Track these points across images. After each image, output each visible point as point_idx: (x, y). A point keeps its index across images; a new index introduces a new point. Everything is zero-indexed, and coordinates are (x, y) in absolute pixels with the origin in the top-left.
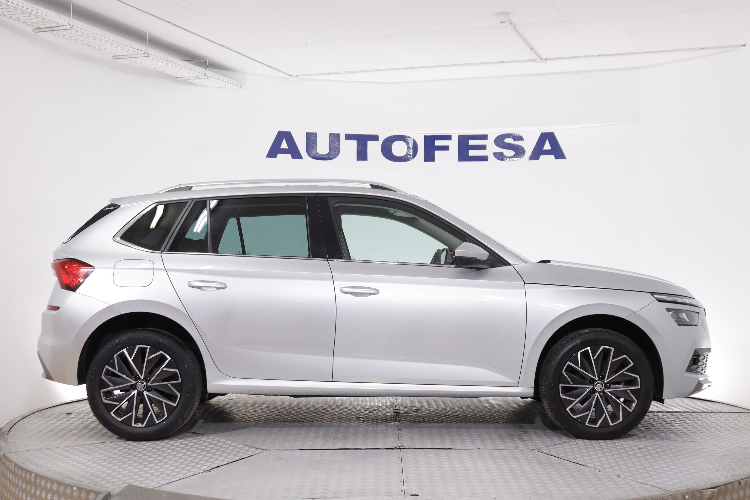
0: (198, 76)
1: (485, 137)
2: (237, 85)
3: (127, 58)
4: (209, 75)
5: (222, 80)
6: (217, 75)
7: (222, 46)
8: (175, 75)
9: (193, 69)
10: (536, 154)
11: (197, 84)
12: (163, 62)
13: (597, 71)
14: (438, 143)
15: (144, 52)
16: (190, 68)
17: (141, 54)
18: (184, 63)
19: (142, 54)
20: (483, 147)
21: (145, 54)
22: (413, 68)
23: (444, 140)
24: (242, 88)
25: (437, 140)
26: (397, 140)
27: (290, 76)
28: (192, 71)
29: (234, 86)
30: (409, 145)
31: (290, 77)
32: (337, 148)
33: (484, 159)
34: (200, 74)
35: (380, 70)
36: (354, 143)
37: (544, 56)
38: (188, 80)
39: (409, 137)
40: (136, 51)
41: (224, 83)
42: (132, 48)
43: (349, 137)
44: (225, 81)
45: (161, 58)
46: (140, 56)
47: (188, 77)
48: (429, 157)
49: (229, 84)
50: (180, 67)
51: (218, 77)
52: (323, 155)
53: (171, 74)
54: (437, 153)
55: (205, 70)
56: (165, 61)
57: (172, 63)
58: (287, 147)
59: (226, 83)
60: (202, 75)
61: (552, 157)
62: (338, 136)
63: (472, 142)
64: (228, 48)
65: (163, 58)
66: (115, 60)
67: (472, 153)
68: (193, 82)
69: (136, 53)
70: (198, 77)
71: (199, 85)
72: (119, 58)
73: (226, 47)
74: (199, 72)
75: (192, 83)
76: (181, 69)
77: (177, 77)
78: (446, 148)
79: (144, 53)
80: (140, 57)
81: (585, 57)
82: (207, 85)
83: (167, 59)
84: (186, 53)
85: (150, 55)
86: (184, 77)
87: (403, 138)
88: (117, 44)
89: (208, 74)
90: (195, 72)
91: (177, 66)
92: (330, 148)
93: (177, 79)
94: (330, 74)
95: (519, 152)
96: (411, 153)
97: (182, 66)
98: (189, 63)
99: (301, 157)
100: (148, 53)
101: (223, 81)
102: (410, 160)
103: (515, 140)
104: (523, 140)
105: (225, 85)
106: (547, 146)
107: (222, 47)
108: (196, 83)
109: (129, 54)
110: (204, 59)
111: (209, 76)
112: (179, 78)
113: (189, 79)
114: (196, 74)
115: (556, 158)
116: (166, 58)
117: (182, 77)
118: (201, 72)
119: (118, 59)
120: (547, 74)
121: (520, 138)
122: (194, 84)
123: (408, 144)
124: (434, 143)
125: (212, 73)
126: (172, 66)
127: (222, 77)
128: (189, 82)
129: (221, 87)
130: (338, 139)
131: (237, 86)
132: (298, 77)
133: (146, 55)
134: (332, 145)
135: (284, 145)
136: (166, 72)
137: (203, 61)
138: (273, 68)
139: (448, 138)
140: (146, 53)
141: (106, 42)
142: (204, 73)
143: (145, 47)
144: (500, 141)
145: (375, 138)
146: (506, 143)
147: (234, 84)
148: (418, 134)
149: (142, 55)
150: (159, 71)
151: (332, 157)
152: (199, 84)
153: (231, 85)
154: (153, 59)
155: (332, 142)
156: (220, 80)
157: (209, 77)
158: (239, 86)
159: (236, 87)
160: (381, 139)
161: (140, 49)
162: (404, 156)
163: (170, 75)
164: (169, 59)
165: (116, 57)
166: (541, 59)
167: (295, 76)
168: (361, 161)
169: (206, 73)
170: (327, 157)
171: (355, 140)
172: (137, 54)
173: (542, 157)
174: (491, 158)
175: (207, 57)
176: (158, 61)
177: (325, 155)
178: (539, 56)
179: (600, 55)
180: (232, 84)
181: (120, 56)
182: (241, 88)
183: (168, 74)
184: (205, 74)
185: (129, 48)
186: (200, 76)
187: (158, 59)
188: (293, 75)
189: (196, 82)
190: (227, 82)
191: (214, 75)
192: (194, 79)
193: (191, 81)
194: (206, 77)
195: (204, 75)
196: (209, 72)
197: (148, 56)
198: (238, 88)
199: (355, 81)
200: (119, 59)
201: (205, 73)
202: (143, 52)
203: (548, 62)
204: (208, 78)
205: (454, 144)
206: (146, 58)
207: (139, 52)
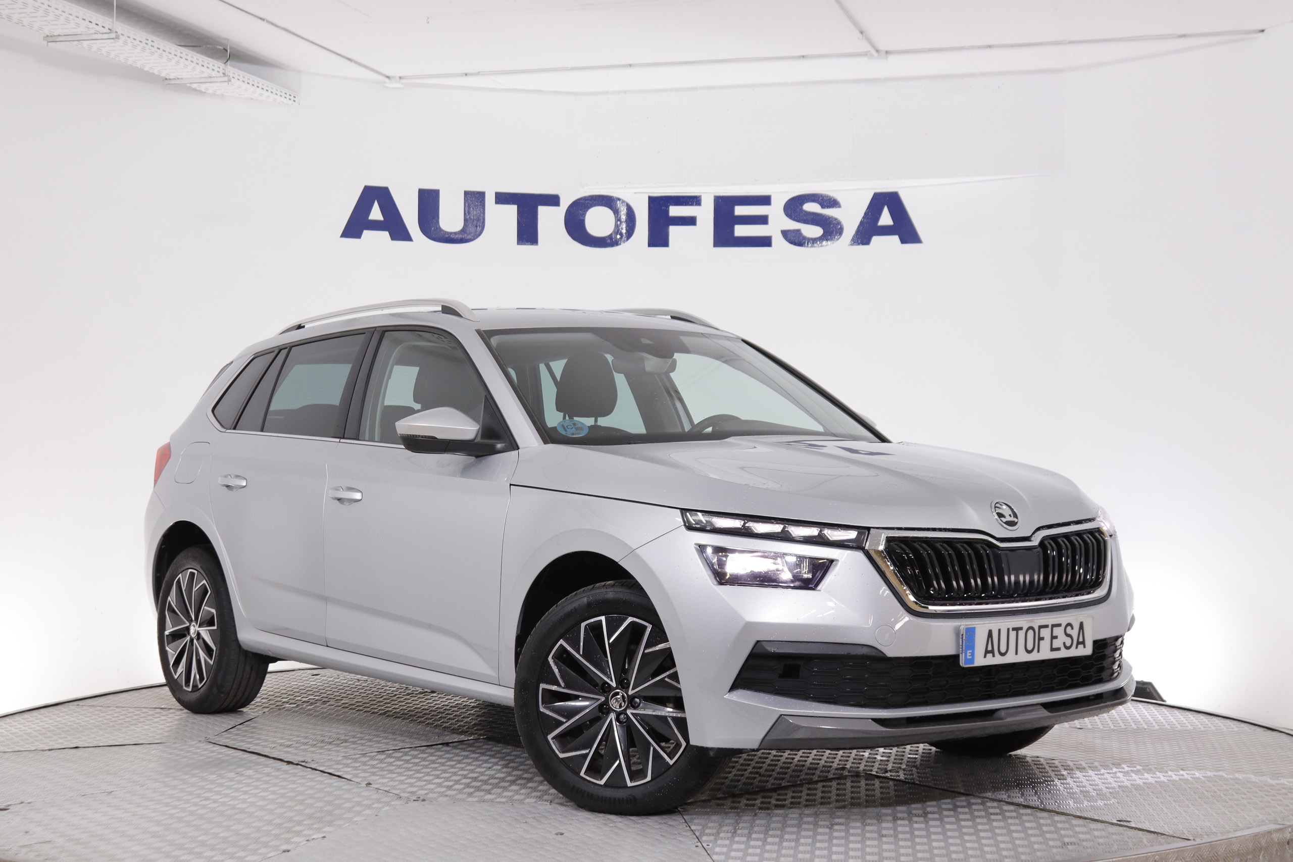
0: (210, 77)
1: (765, 200)
2: (284, 95)
3: (73, 41)
4: (231, 75)
5: (256, 84)
6: (247, 75)
7: (261, 19)
8: (163, 75)
9: (200, 63)
10: (865, 234)
11: (205, 92)
12: (143, 49)
13: (983, 74)
14: (675, 211)
15: (109, 29)
16: (195, 61)
17: (103, 33)
18: (185, 51)
19: (105, 33)
20: (762, 220)
21: (110, 33)
22: (630, 65)
23: (686, 205)
24: (294, 101)
25: (672, 205)
26: (595, 205)
27: (388, 77)
28: (199, 68)
29: (278, 97)
30: (618, 215)
31: (387, 80)
32: (478, 220)
33: (765, 242)
34: (214, 74)
35: (566, 69)
36: (511, 211)
37: (883, 47)
38: (188, 85)
39: (619, 199)
40: (92, 28)
41: (259, 90)
42: (87, 23)
43: (502, 198)
44: (261, 86)
45: (140, 41)
46: (100, 36)
47: (190, 78)
48: (658, 238)
49: (269, 94)
50: (176, 58)
51: (249, 79)
52: (451, 233)
53: (156, 72)
54: (674, 231)
55: (224, 65)
56: (149, 47)
57: (160, 51)
58: (380, 218)
59: (264, 92)
60: (218, 75)
61: (895, 239)
62: (481, 196)
63: (740, 210)
64: (272, 24)
65: (144, 41)
66: (49, 43)
67: (741, 231)
68: (198, 89)
69: (92, 31)
70: (209, 79)
71: (209, 94)
72: (57, 40)
73: (268, 22)
74: (213, 70)
75: (195, 90)
76: (178, 63)
77: (167, 77)
78: (690, 221)
79: (109, 31)
80: (101, 39)
81: (962, 48)
82: (225, 94)
83: (153, 44)
84: (186, 32)
85: (121, 36)
86: (182, 79)
87: (608, 201)
88: (58, 13)
89: (229, 74)
90: (204, 69)
91: (170, 56)
92: (466, 220)
93: (166, 83)
94: (466, 75)
95: (831, 229)
96: (624, 231)
97: (181, 57)
98: (191, 50)
99: (407, 237)
100: (116, 32)
101: (258, 87)
102: (620, 244)
103: (823, 207)
104: (840, 207)
105: (261, 95)
106: (886, 219)
107: (260, 21)
108: (203, 90)
109: (79, 33)
110: (221, 44)
111: (231, 77)
112: (170, 79)
113: (190, 83)
114: (207, 72)
115: (903, 241)
116: (150, 42)
117: (178, 79)
118: (216, 69)
119: (54, 43)
120: (887, 79)
121: (831, 203)
122: (200, 91)
123: (616, 212)
124: (667, 211)
125: (237, 71)
126: (161, 56)
127: (257, 79)
128: (190, 88)
129: (252, 99)
130: (481, 202)
131: (283, 97)
132: (403, 81)
133: (113, 35)
134: (469, 213)
135: (376, 214)
136: (147, 68)
137: (220, 47)
138: (356, 62)
139: (694, 200)
140: (113, 32)
141: (36, 9)
142: (221, 71)
143: (111, 20)
144: (794, 207)
145: (552, 200)
146: (806, 212)
147: (279, 93)
148: (635, 193)
149: (104, 35)
150: (134, 65)
151: (469, 237)
152: (210, 92)
153: (273, 96)
154: (125, 43)
155: (469, 207)
156: (253, 85)
157: (232, 80)
158: (288, 96)
159: (283, 99)
160: (565, 203)
161: (101, 24)
162: (610, 237)
163: (153, 74)
164: (155, 44)
165: (51, 38)
166: (877, 51)
167: (398, 79)
168: (525, 244)
169: (227, 70)
170: (459, 236)
171: (514, 203)
172: (95, 33)
173: (875, 239)
174: (778, 241)
175: (228, 40)
176: (135, 47)
177: (455, 233)
178: (873, 46)
179: (990, 47)
180: (274, 93)
181: (59, 35)
182: (292, 102)
183: (151, 71)
184: (224, 74)
185: (79, 21)
186: (214, 77)
187: (136, 43)
188: (393, 77)
189: (203, 88)
190: (265, 88)
191: (241, 76)
192: (201, 83)
193: (194, 86)
194: (226, 79)
195: (222, 75)
196: (231, 69)
197: (117, 37)
198: (287, 101)
199: (513, 89)
200: (58, 43)
201: (223, 72)
202: (106, 30)
203: (891, 58)
204: (230, 80)
205: (705, 214)
206: (112, 41)
207: (99, 29)
